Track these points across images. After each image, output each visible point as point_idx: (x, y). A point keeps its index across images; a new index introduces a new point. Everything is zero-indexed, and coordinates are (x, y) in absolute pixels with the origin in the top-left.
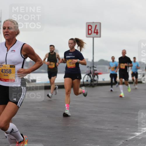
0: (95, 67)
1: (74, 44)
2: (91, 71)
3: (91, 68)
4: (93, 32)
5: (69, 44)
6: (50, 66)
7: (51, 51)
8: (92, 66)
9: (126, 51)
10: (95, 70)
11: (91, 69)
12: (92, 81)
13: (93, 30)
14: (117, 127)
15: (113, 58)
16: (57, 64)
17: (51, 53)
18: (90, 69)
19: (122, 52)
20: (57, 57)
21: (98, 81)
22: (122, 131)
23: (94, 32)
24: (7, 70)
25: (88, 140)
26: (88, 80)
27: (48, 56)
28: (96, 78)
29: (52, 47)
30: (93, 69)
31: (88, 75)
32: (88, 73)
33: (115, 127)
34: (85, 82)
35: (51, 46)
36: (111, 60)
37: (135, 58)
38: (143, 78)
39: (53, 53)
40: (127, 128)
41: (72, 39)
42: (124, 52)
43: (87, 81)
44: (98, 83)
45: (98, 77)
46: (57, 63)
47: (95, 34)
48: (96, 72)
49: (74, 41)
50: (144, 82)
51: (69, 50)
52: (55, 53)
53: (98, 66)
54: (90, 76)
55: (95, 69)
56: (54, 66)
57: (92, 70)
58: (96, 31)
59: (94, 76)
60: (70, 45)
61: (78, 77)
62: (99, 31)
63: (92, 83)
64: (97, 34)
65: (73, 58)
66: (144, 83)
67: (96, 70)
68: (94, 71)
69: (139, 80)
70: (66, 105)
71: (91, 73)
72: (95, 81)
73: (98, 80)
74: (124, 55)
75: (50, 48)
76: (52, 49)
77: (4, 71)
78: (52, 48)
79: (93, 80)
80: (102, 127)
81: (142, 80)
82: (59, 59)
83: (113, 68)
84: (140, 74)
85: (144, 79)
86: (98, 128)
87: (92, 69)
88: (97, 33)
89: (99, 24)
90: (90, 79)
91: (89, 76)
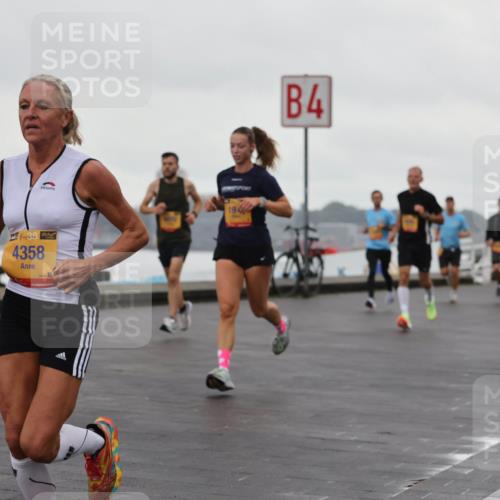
0: (314, 230)
1: (248, 145)
2: (297, 242)
3: (297, 230)
4: (304, 109)
5: (233, 146)
6: (165, 225)
7: (168, 174)
8: (301, 225)
9: (421, 172)
10: (312, 240)
11: (298, 234)
12: (301, 276)
13: (305, 101)
14: (389, 433)
15: (377, 198)
16: (190, 215)
17: (167, 181)
18: (295, 236)
19: (410, 176)
20: (187, 191)
21: (321, 278)
22: (406, 449)
23: (310, 110)
24: (30, 247)
25: (287, 477)
26: (288, 271)
27: (157, 190)
28: (315, 266)
29: (170, 159)
30: (306, 234)
31: (289, 255)
32: (287, 250)
33: (382, 433)
34: (279, 279)
35: (166, 155)
36: (370, 205)
37: (450, 200)
38: (477, 266)
39: (174, 180)
40: (425, 437)
41: (242, 130)
42: (415, 176)
43: (286, 275)
44: (325, 282)
45: (322, 263)
46: (188, 214)
47: (313, 115)
48: (315, 246)
49: (250, 138)
50: (478, 279)
51: (233, 168)
52: (181, 181)
53: (322, 226)
54: (296, 260)
55: (311, 234)
56: (177, 224)
57: (302, 238)
58: (314, 106)
59: (310, 261)
60: (235, 149)
61: (262, 259)
62: (324, 106)
63: (302, 283)
64: (319, 116)
65: (245, 191)
66: (478, 284)
67: (317, 240)
68: (309, 242)
69: (463, 274)
70: (220, 353)
71: (297, 249)
72: (312, 275)
73: (322, 273)
74: (413, 186)
75: (164, 164)
76: (171, 168)
77: (20, 252)
78: (170, 164)
79: (304, 274)
80: (338, 434)
81: (473, 274)
82: (196, 199)
83: (375, 229)
84: (469, 252)
85: (481, 268)
86: (323, 439)
87: (302, 233)
88: (319, 112)
89: (326, 80)
90: (295, 269)
91: (291, 260)
